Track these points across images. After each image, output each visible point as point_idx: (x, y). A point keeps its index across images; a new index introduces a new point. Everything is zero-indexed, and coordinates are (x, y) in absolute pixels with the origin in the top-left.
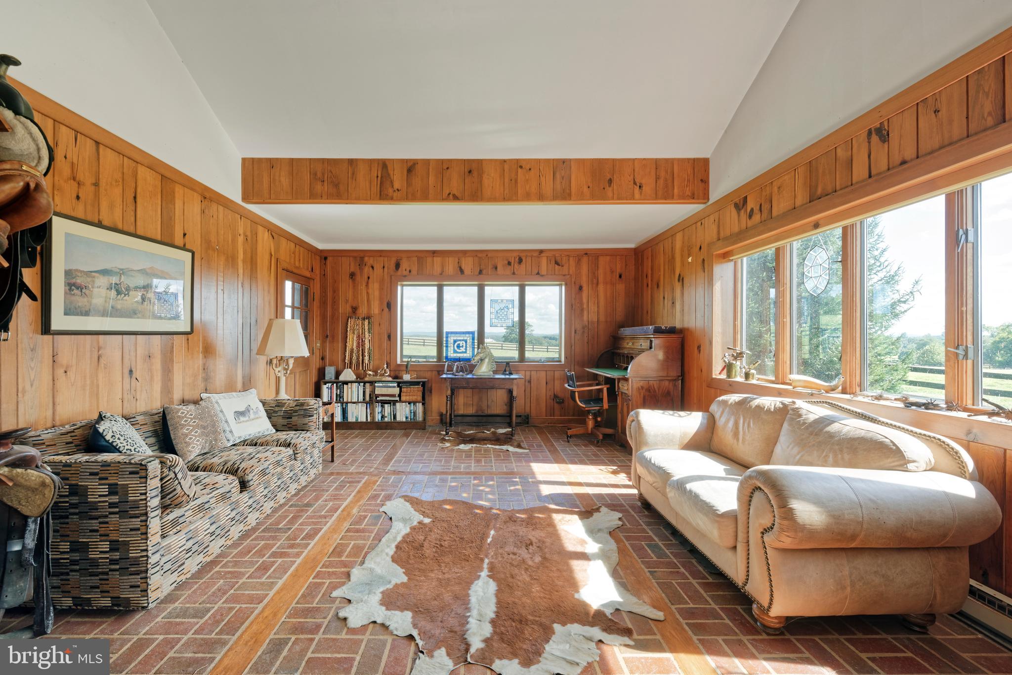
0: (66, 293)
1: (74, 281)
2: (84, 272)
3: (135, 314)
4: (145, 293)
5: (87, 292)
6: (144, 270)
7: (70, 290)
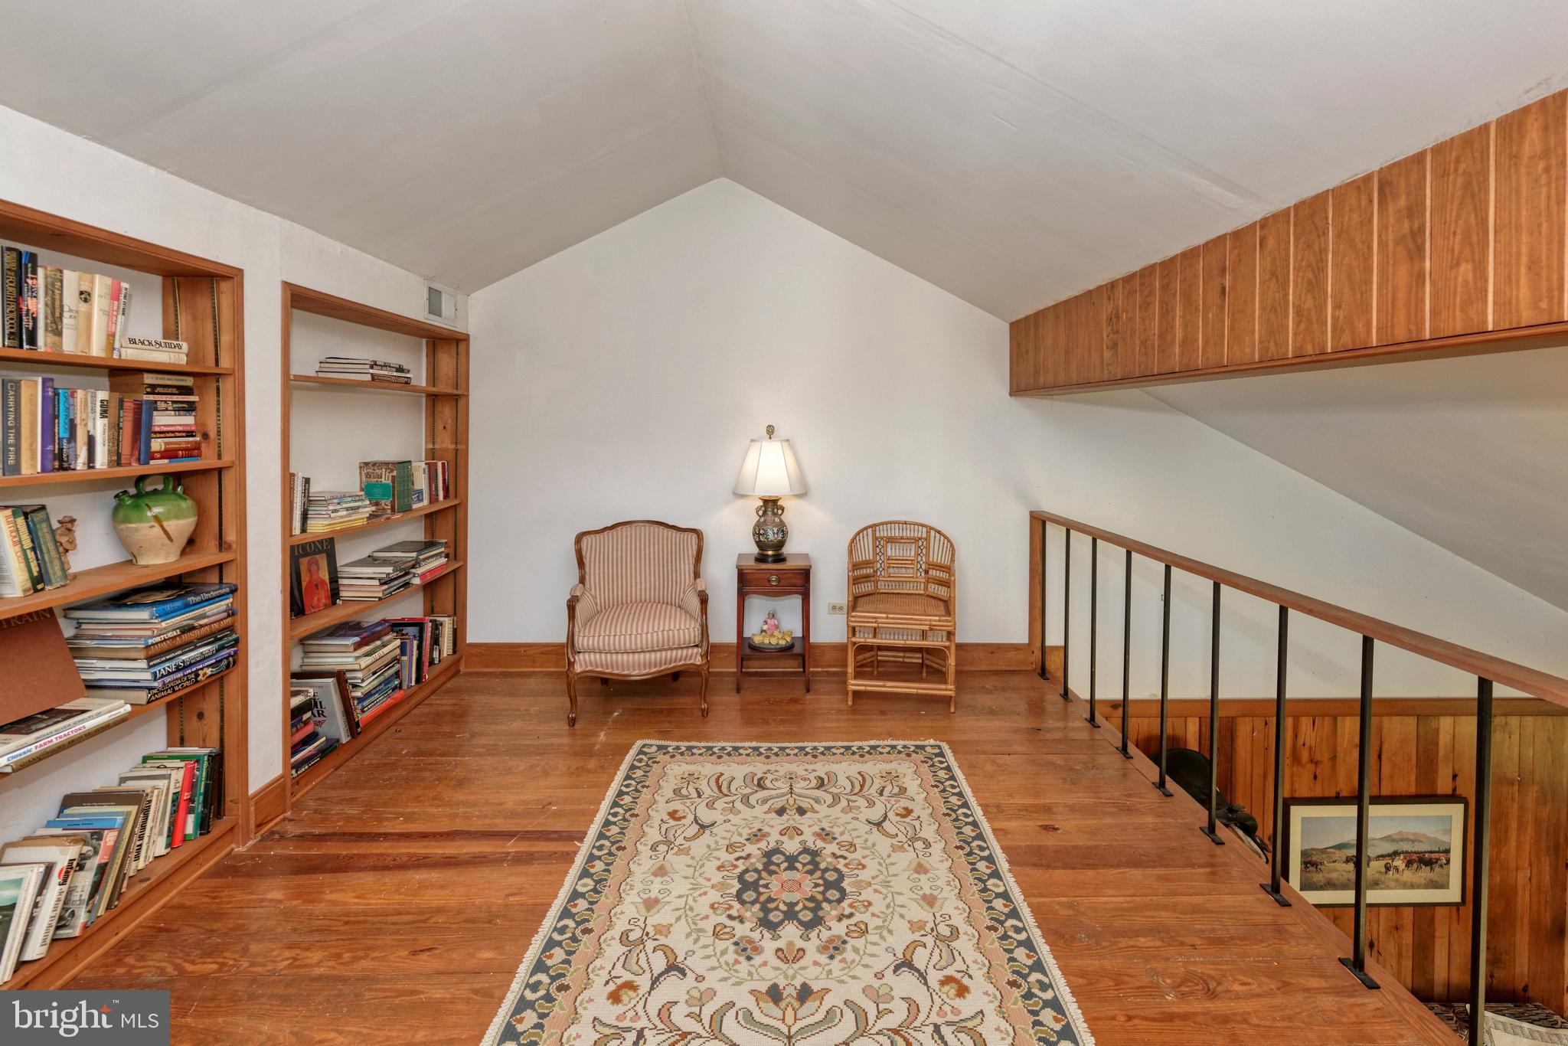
0: (1301, 871)
1: (1310, 859)
2: (1319, 849)
3: (1377, 884)
4: (1390, 861)
5: (1322, 867)
6: (1389, 836)
7: (1306, 867)
